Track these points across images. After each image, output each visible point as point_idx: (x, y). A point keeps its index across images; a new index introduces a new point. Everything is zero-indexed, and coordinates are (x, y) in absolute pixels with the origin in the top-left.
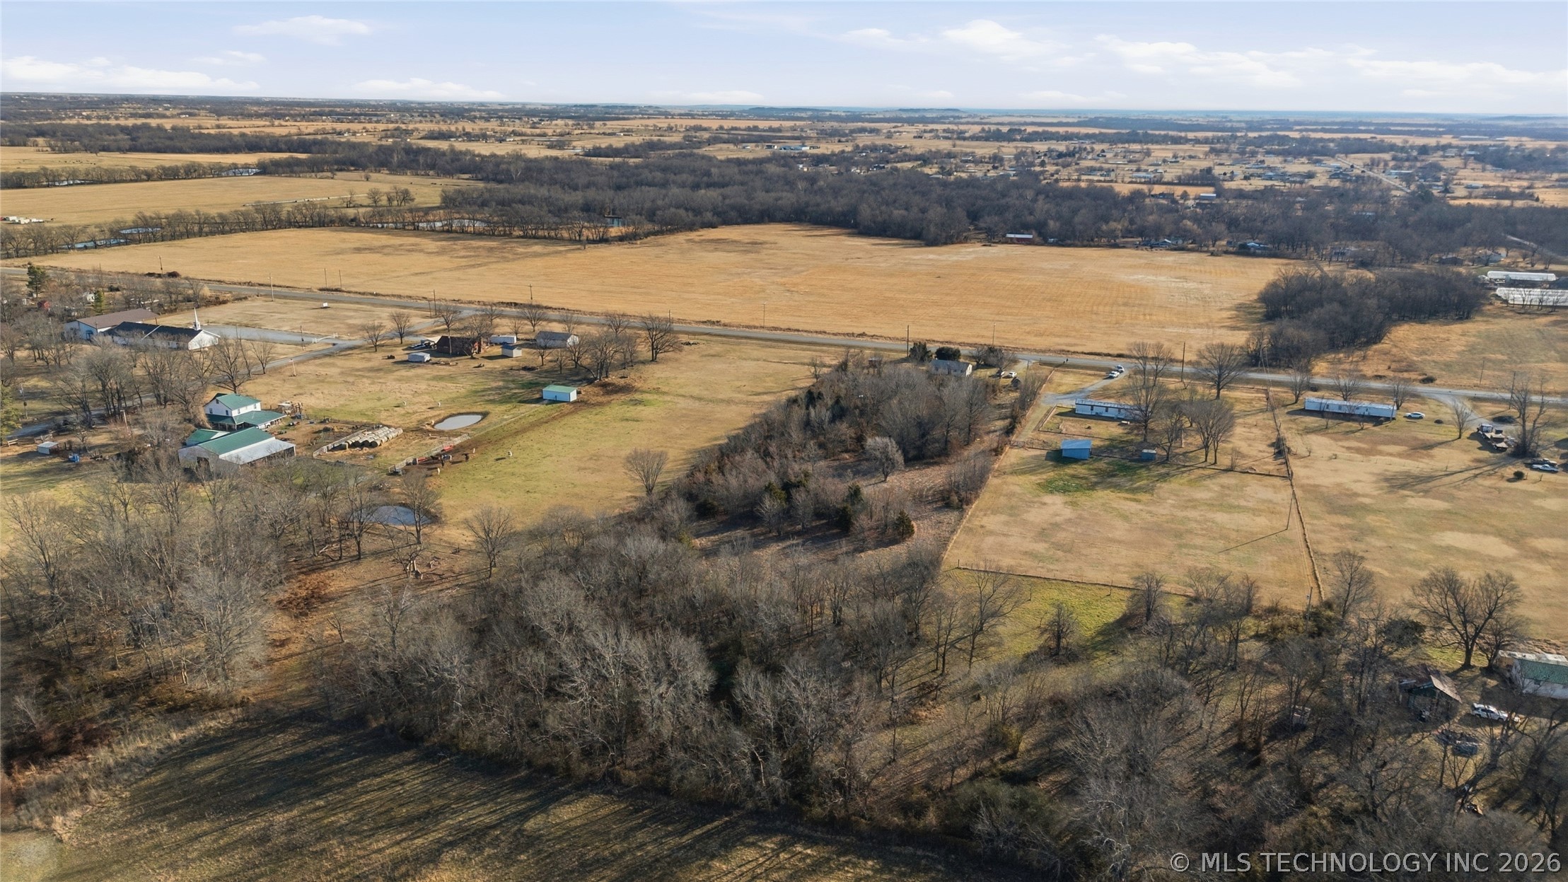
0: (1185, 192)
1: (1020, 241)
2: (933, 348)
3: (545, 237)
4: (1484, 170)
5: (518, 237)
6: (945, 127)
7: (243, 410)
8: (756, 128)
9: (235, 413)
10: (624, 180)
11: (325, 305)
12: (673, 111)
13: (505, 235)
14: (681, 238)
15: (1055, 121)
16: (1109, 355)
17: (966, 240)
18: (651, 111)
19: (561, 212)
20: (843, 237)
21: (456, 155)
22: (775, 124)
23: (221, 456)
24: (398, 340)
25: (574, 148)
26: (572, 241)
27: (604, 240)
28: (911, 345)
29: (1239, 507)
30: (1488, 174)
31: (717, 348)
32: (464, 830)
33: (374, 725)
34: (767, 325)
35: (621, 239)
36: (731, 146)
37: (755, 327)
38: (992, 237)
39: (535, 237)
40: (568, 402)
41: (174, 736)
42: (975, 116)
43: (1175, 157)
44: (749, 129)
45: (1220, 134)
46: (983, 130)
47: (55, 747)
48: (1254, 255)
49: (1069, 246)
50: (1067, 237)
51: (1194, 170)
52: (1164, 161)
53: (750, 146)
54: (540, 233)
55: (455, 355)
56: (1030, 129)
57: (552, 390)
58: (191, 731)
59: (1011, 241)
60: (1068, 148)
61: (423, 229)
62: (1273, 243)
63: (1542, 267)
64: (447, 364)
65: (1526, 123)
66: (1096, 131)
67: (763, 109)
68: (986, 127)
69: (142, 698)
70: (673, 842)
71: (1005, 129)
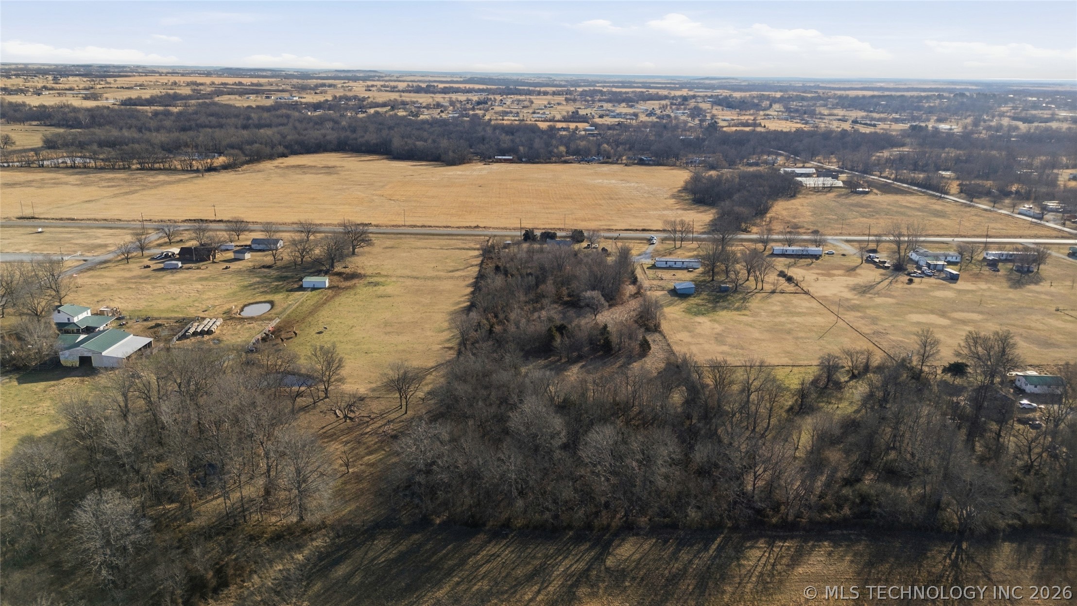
0: (577, 126)
1: (506, 161)
2: (538, 233)
3: (160, 169)
4: (723, 110)
5: (138, 169)
6: (382, 83)
7: (81, 317)
8: (240, 84)
9: (76, 320)
10: (185, 123)
11: (40, 230)
12: (160, 70)
13: (124, 168)
14: (268, 165)
15: (449, 79)
16: (637, 230)
17: (469, 161)
18: (140, 70)
19: (172, 149)
20: (384, 161)
21: (16, 107)
22: (255, 81)
23: (104, 354)
24: (139, 253)
25: (107, 99)
26: (184, 171)
27: (211, 169)
28: (523, 232)
29: (799, 313)
30: (725, 112)
31: (389, 243)
32: (572, 575)
33: (438, 522)
34: (407, 224)
35: (225, 167)
36: (237, 97)
37: (399, 226)
38: (487, 158)
39: (151, 169)
40: (326, 288)
41: (300, 557)
42: (389, 76)
43: (549, 104)
44: (235, 84)
45: (560, 89)
46: (408, 86)
47: (214, 583)
48: (648, 165)
49: (538, 163)
50: (533, 158)
51: (568, 112)
52: (545, 107)
53: (252, 97)
54: (157, 166)
55: (197, 261)
56: (441, 86)
57: (309, 281)
58: (306, 552)
59: (500, 161)
60: (479, 99)
61: (48, 167)
62: (657, 157)
63: (801, 165)
64: (198, 268)
65: (719, 81)
66: (484, 87)
67: (231, 69)
68: (410, 84)
69: (241, 536)
70: (705, 556)
71: (424, 85)
